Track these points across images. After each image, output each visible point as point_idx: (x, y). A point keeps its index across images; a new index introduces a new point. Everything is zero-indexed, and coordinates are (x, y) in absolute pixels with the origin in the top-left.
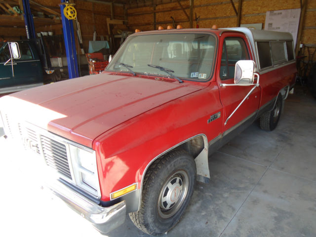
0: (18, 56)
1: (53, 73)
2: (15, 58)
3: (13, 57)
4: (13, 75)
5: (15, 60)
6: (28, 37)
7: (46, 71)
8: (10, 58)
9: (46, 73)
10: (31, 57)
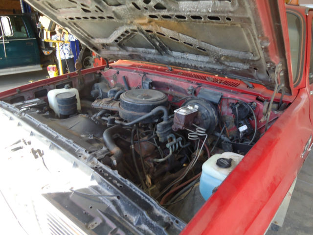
0: (10, 33)
1: (52, 53)
2: (7, 35)
3: (4, 35)
4: (5, 56)
5: (6, 38)
6: (23, 11)
7: (44, 51)
8: (1, 35)
9: (43, 54)
10: (25, 35)
